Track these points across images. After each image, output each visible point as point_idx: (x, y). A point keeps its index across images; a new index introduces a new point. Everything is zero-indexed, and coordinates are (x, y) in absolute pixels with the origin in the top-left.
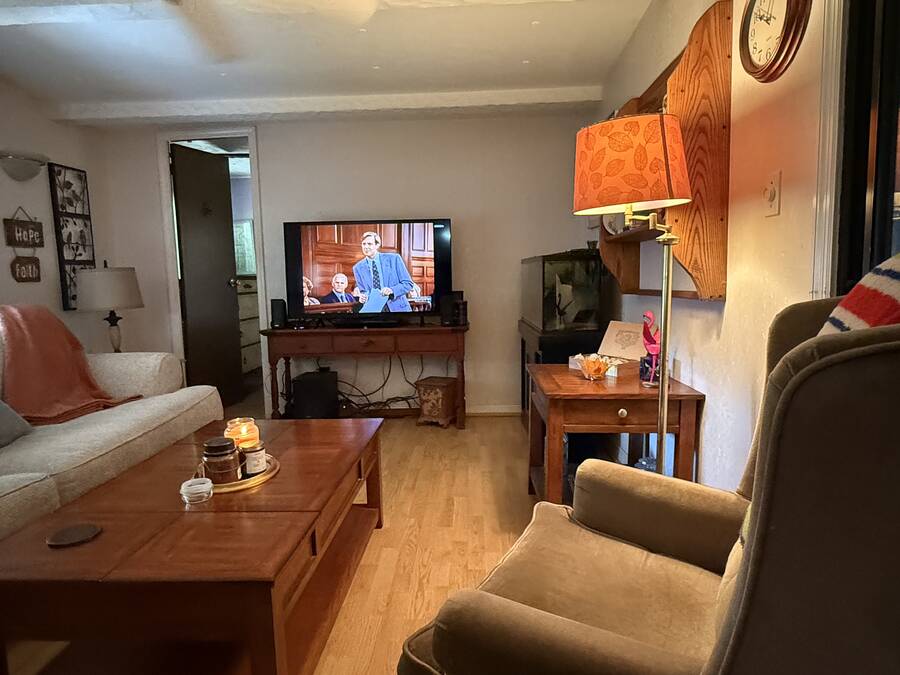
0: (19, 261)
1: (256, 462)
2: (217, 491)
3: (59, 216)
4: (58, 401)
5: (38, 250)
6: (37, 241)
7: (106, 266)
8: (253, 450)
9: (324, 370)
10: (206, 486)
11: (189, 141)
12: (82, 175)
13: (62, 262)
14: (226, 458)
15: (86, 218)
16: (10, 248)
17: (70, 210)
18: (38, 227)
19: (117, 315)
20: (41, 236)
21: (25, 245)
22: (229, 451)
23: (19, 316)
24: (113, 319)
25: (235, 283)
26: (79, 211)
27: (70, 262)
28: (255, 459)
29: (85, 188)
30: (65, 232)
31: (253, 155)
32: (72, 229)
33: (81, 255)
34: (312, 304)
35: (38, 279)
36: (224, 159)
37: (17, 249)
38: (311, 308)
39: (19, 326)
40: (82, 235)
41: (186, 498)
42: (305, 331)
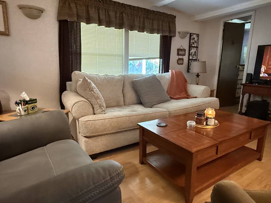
0: (179, 59)
1: (210, 122)
2: (197, 126)
3: (190, 47)
4: (178, 95)
5: (184, 56)
6: (184, 54)
7: (199, 61)
8: (211, 118)
9: (263, 101)
10: (193, 123)
11: (232, 20)
12: (198, 35)
13: (189, 59)
14: (201, 118)
15: (197, 47)
16: (178, 56)
17: (193, 45)
18: (185, 50)
19: (199, 75)
20: (185, 53)
21: (181, 55)
22: (203, 116)
23: (174, 73)
24: (198, 76)
25: (239, 67)
26: (195, 46)
27: (191, 60)
28: (210, 121)
29: (198, 39)
30: (191, 52)
31: (252, 22)
32: (193, 51)
33: (194, 58)
34: (264, 76)
35: (183, 64)
36: (243, 24)
37: (179, 56)
38: (263, 77)
39: (174, 75)
40: (195, 53)
41: (188, 125)
42: (258, 85)
